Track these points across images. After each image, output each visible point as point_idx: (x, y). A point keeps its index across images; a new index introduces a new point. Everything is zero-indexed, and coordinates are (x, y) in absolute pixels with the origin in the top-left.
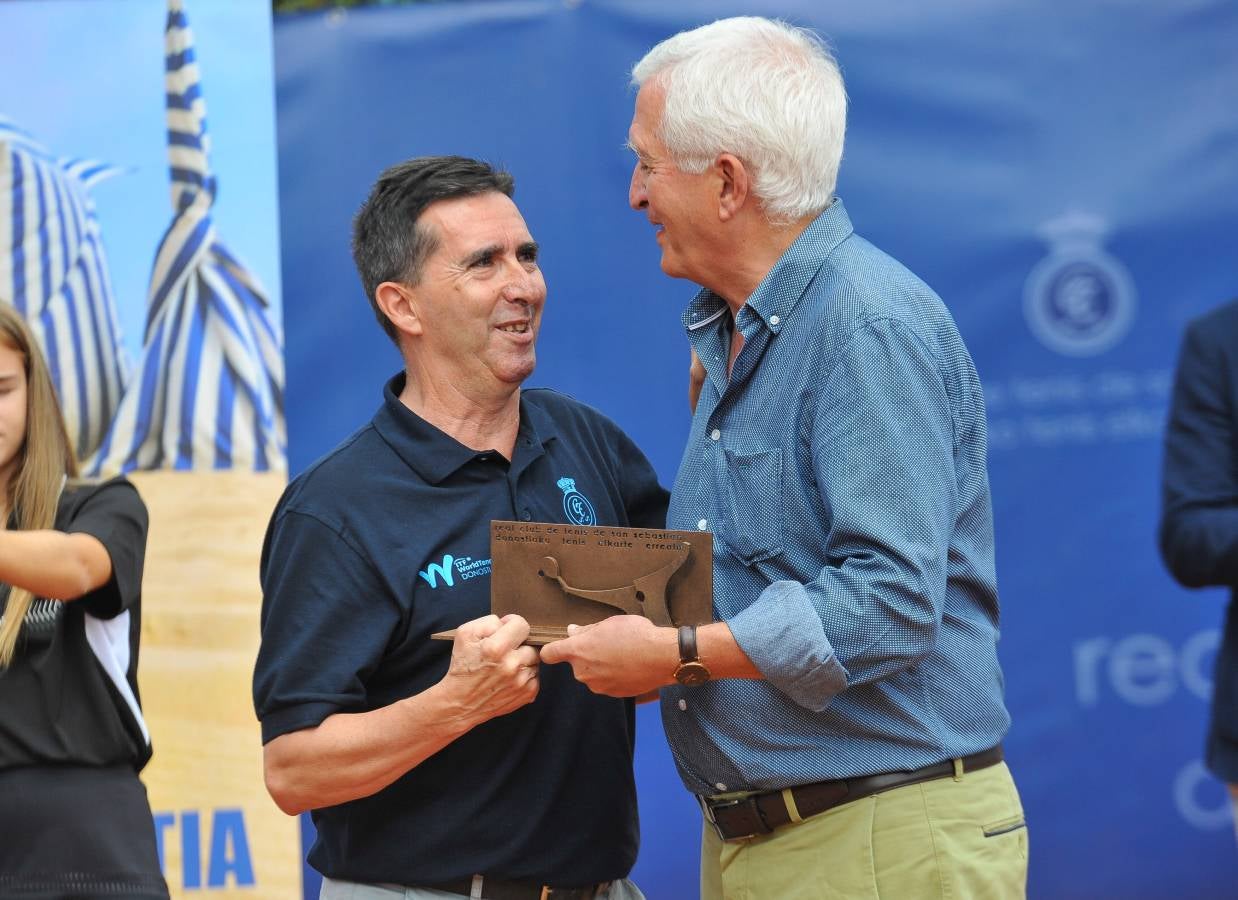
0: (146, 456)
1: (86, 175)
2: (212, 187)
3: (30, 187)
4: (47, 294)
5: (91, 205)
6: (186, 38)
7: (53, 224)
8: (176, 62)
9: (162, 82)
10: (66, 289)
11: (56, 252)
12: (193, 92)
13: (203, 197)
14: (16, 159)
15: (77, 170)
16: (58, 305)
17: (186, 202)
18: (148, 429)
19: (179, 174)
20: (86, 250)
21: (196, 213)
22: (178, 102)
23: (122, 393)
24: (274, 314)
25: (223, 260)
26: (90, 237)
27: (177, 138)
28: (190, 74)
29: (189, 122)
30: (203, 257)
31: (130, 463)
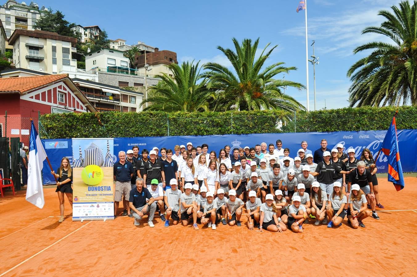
2: (110, 151)
3: (99, 150)
5: (102, 151)
6: (108, 142)
8: (108, 143)
12: (109, 145)
14: (98, 148)
15: (102, 149)
16: (100, 157)
17: (108, 151)
18: (105, 164)
19: (108, 150)
20: (102, 154)
21: (109, 152)
22: (108, 146)
23: (104, 162)
24: (113, 158)
25: (110, 155)
27: (108, 148)
29: (108, 147)
30: (109, 155)
31: (104, 166)
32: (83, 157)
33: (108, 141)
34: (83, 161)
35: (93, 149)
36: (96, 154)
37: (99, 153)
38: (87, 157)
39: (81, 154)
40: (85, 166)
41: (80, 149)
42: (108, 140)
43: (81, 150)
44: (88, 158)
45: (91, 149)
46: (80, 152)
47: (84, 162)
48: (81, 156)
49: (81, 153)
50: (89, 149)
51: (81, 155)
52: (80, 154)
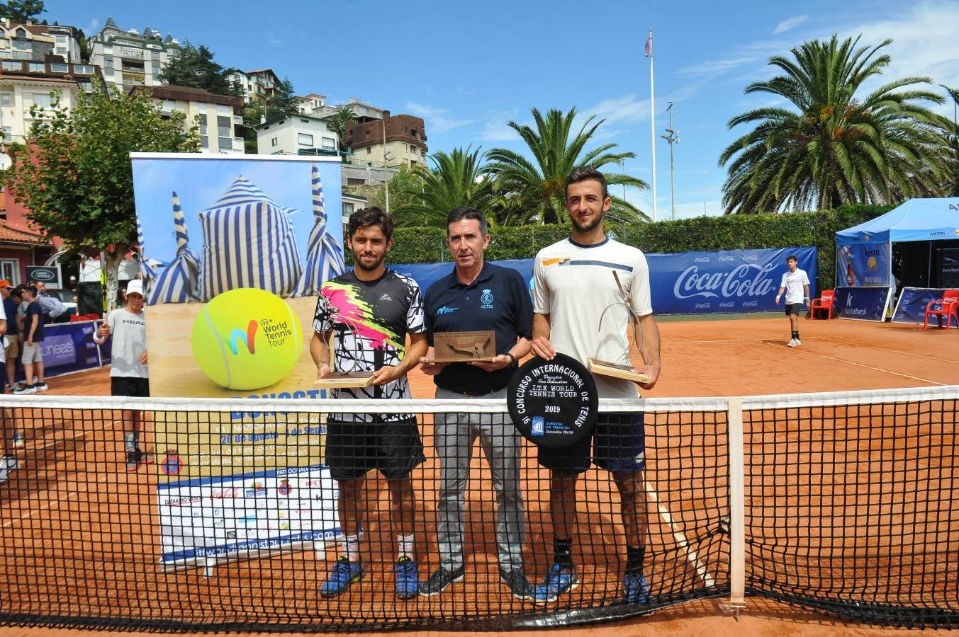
0: (308, 292)
1: (289, 212)
2: (326, 217)
3: (273, 214)
4: (278, 246)
5: (291, 220)
6: (318, 175)
7: (280, 225)
8: (315, 181)
9: (311, 187)
10: (284, 244)
11: (281, 233)
12: (320, 190)
13: (323, 220)
14: (268, 206)
15: (288, 210)
16: (281, 248)
17: (318, 221)
18: (308, 284)
19: (316, 213)
20: (290, 233)
21: (321, 224)
22: (316, 193)
23: (301, 274)
24: (342, 253)
25: (329, 237)
26: (291, 230)
27: (315, 203)
28: (319, 185)
29: (319, 198)
30: (323, 236)
31: (304, 294)
32: (196, 248)
33: (315, 170)
34: (194, 271)
35: (243, 207)
36: (259, 235)
37: (273, 231)
38: (213, 250)
39: (185, 236)
40: (209, 295)
41: (176, 208)
42: (317, 165)
43: (180, 215)
44: (222, 252)
45: (233, 208)
46: (179, 222)
47: (201, 277)
48: (184, 247)
49: (182, 229)
50: (223, 210)
51: (183, 241)
52: (180, 235)
